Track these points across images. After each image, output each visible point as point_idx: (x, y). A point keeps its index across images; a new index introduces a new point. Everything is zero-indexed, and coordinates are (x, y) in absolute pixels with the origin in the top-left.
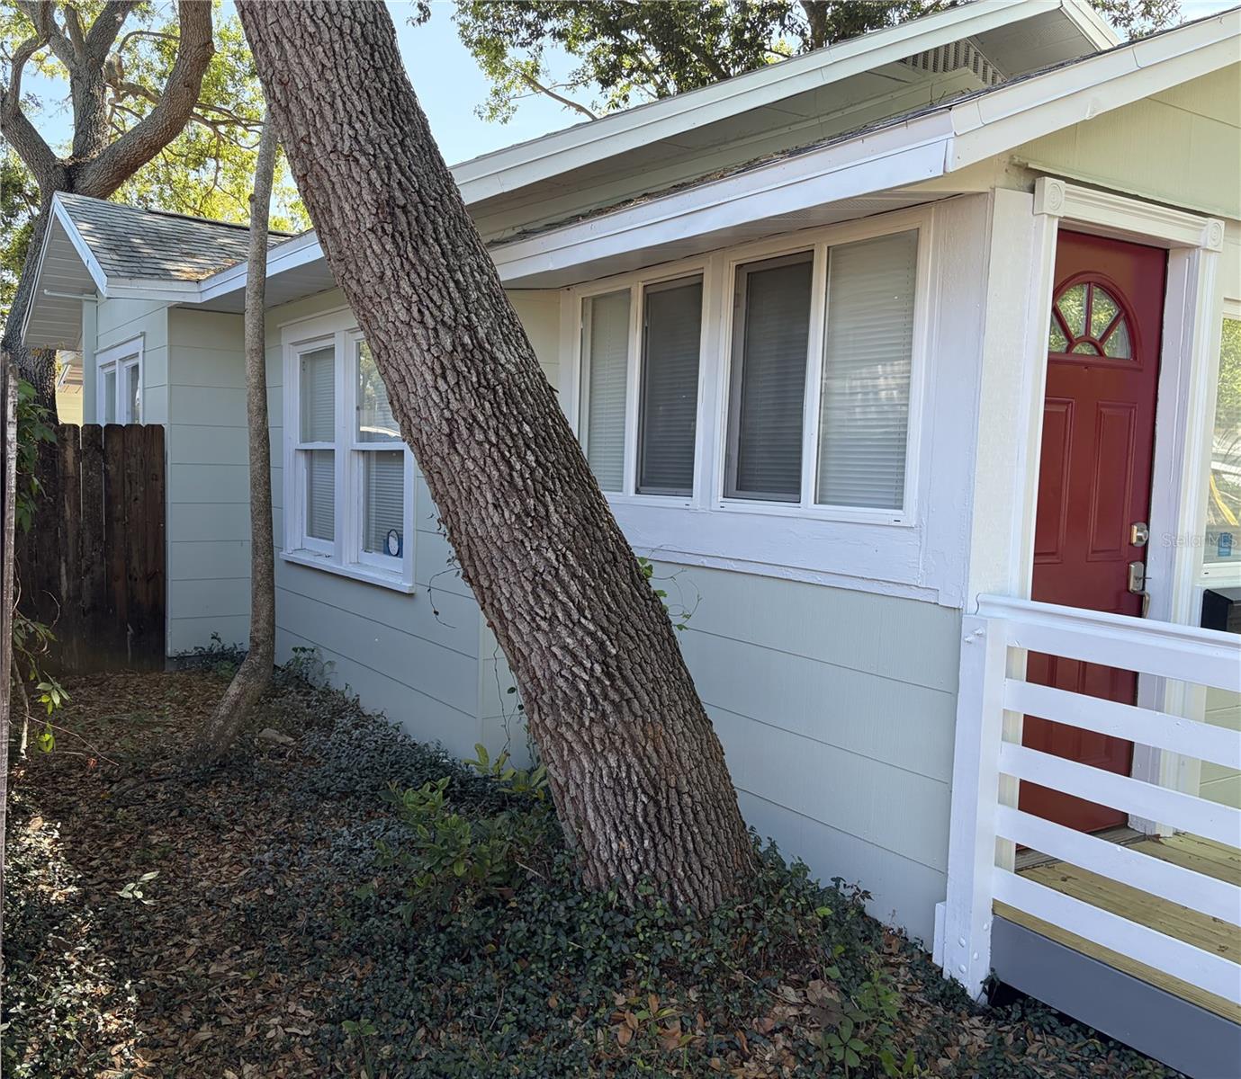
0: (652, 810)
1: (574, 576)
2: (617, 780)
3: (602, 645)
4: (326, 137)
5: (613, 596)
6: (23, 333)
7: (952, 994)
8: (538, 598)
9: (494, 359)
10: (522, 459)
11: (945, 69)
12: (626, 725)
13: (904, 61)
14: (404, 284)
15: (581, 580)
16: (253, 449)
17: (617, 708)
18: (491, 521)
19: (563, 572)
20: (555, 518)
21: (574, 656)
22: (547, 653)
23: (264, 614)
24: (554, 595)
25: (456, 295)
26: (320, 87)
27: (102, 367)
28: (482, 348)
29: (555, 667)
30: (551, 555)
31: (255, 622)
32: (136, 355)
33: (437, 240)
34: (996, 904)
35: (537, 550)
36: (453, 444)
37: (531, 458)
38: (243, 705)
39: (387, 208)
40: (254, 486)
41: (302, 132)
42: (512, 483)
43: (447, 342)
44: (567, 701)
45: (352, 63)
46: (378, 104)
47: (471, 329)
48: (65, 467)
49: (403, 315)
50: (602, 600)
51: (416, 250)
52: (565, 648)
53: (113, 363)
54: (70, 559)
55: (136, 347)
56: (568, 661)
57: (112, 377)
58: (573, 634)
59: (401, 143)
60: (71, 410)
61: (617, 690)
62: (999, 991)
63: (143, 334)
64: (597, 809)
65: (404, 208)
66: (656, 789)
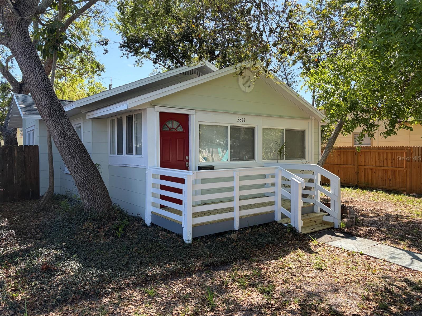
0: (93, 198)
1: (80, 165)
2: (88, 194)
3: (85, 175)
4: (41, 104)
5: (87, 168)
6: (8, 124)
7: (145, 225)
8: (75, 169)
9: (67, 134)
10: (72, 148)
11: (190, 74)
12: (89, 186)
13: (181, 74)
14: (53, 124)
15: (81, 165)
16: (48, 149)
17: (87, 184)
18: (68, 157)
19: (78, 164)
20: (77, 157)
21: (81, 177)
22: (77, 176)
23: (52, 181)
24: (77, 168)
25: (61, 125)
26: (39, 97)
27: (27, 132)
28: (65, 133)
29: (78, 178)
30: (76, 162)
31: (50, 182)
32: (33, 130)
33: (58, 118)
34: (152, 212)
35: (74, 161)
36: (61, 146)
37: (73, 148)
38: (47, 198)
39: (50, 113)
40: (49, 156)
41: (37, 103)
42: (70, 152)
43: (60, 132)
44: (80, 183)
45: (44, 93)
46: (49, 99)
47: (63, 130)
48: (15, 155)
49: (53, 128)
50: (85, 168)
51: (55, 119)
52: (79, 175)
53: (29, 131)
54: (16, 175)
55: (33, 128)
56: (80, 177)
57: (29, 134)
58: (80, 173)
59: (53, 104)
60: (20, 142)
61: (88, 181)
62: (152, 224)
63: (34, 125)
64: (85, 199)
65: (53, 114)
66: (93, 195)
